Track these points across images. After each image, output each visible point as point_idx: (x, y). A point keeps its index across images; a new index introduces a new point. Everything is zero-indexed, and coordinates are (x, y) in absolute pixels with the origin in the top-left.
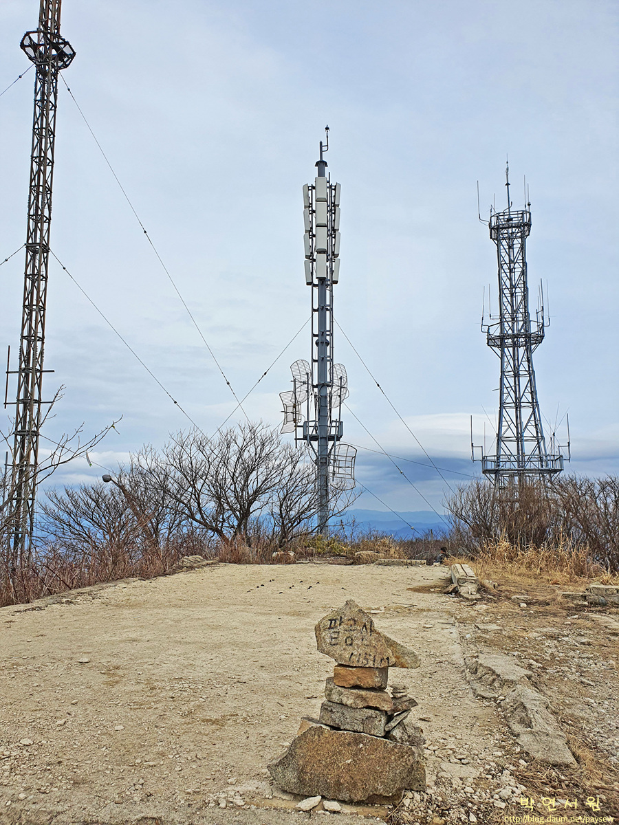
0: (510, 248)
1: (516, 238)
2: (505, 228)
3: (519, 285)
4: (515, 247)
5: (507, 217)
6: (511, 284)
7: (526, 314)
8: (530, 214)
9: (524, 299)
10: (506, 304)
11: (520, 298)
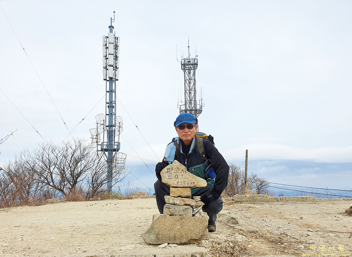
0: (189, 73)
1: (192, 69)
2: (188, 65)
3: (193, 89)
4: (191, 73)
5: (188, 60)
6: (189, 88)
7: (195, 101)
8: (197, 60)
9: (195, 95)
10: (187, 97)
11: (193, 95)
